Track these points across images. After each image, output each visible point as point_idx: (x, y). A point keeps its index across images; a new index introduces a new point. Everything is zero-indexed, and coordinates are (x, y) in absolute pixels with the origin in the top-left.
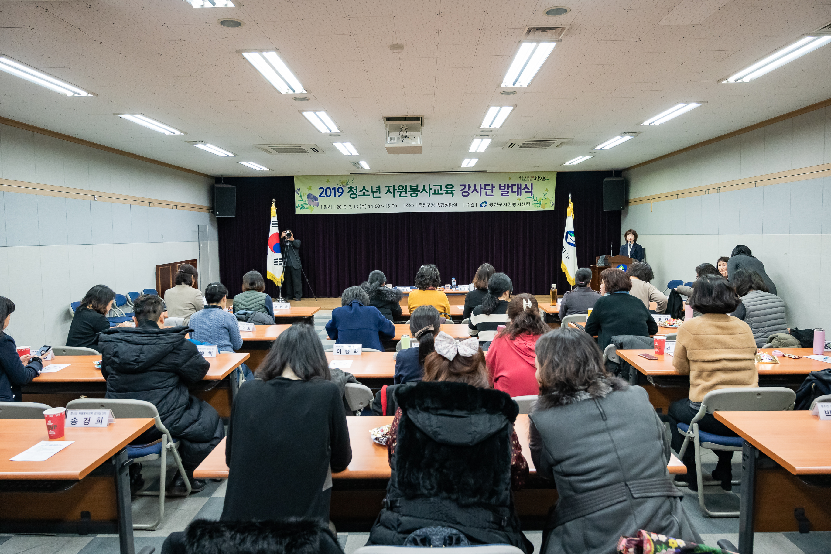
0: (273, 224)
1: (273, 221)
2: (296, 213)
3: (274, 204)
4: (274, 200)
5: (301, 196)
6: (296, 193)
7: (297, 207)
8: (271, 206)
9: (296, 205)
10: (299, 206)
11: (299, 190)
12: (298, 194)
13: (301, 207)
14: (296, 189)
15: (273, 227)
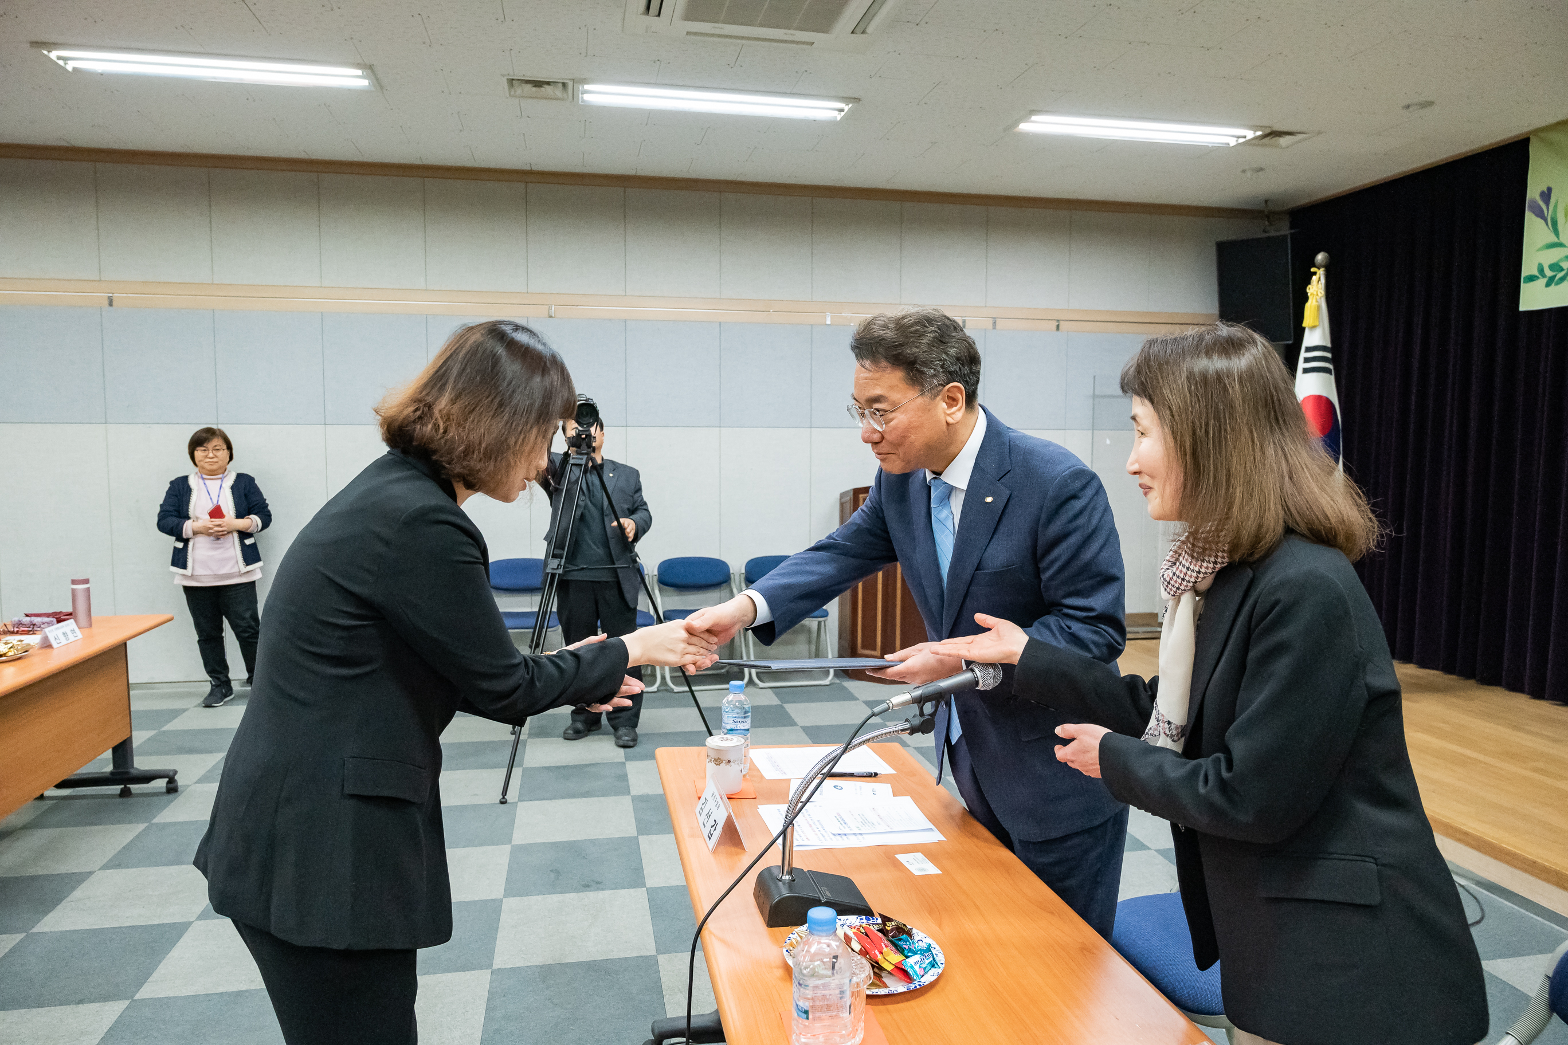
0: (1307, 360)
1: (1308, 350)
2: (1523, 307)
3: (1321, 273)
4: (1320, 257)
5: (1555, 224)
6: (1529, 217)
7: (1531, 278)
8: (1308, 282)
9: (1528, 268)
10: (1541, 270)
11: (1546, 196)
12: (1540, 214)
13: (1549, 273)
14: (1533, 192)
15: (1306, 371)
